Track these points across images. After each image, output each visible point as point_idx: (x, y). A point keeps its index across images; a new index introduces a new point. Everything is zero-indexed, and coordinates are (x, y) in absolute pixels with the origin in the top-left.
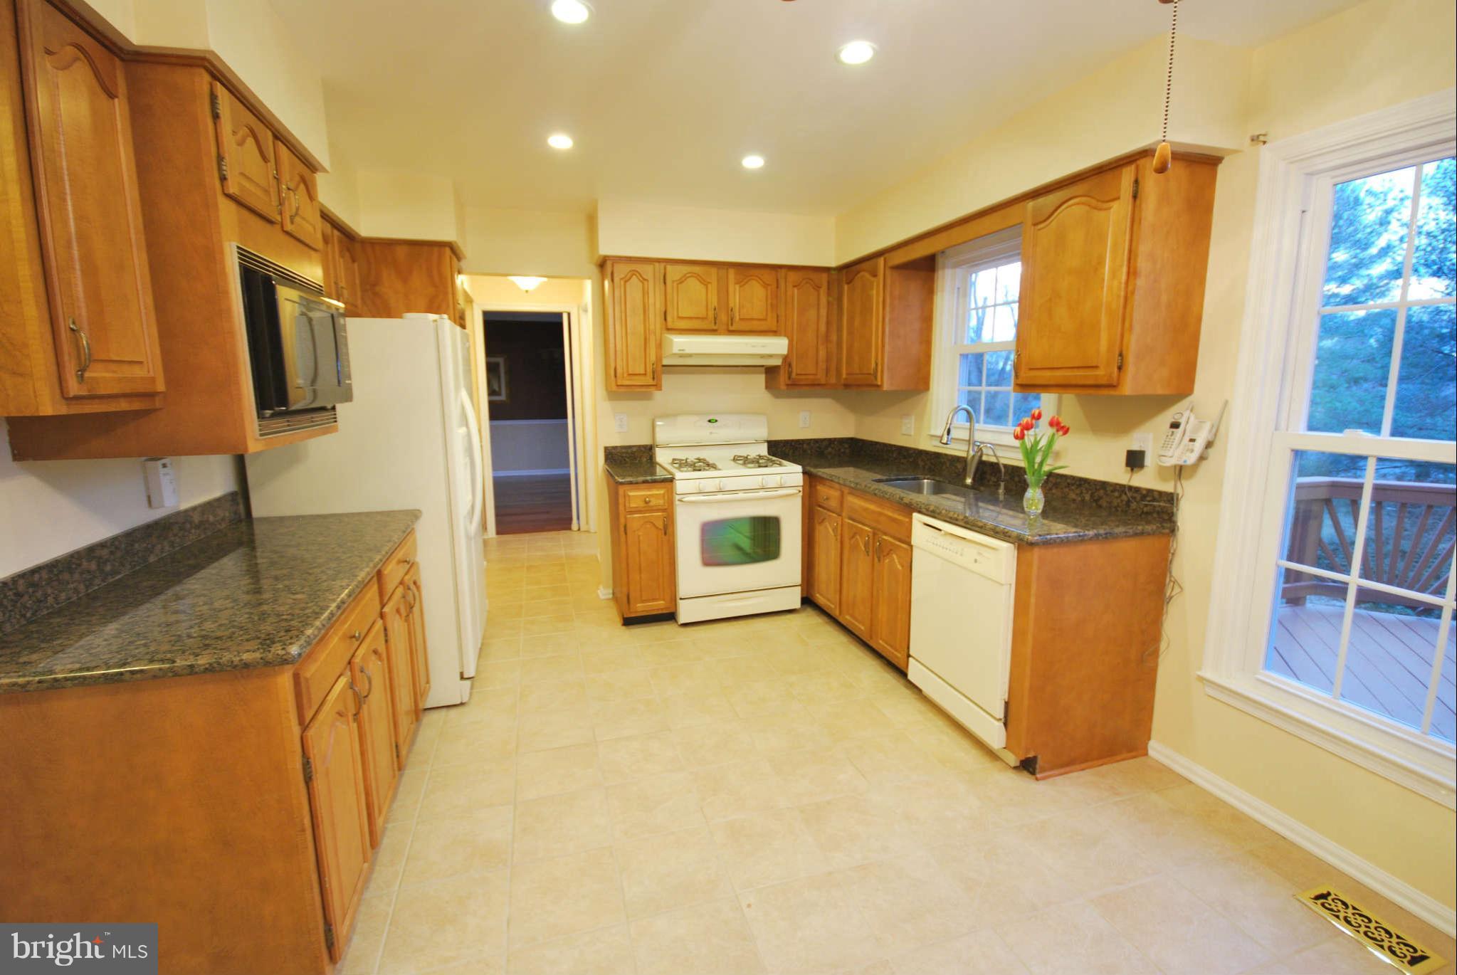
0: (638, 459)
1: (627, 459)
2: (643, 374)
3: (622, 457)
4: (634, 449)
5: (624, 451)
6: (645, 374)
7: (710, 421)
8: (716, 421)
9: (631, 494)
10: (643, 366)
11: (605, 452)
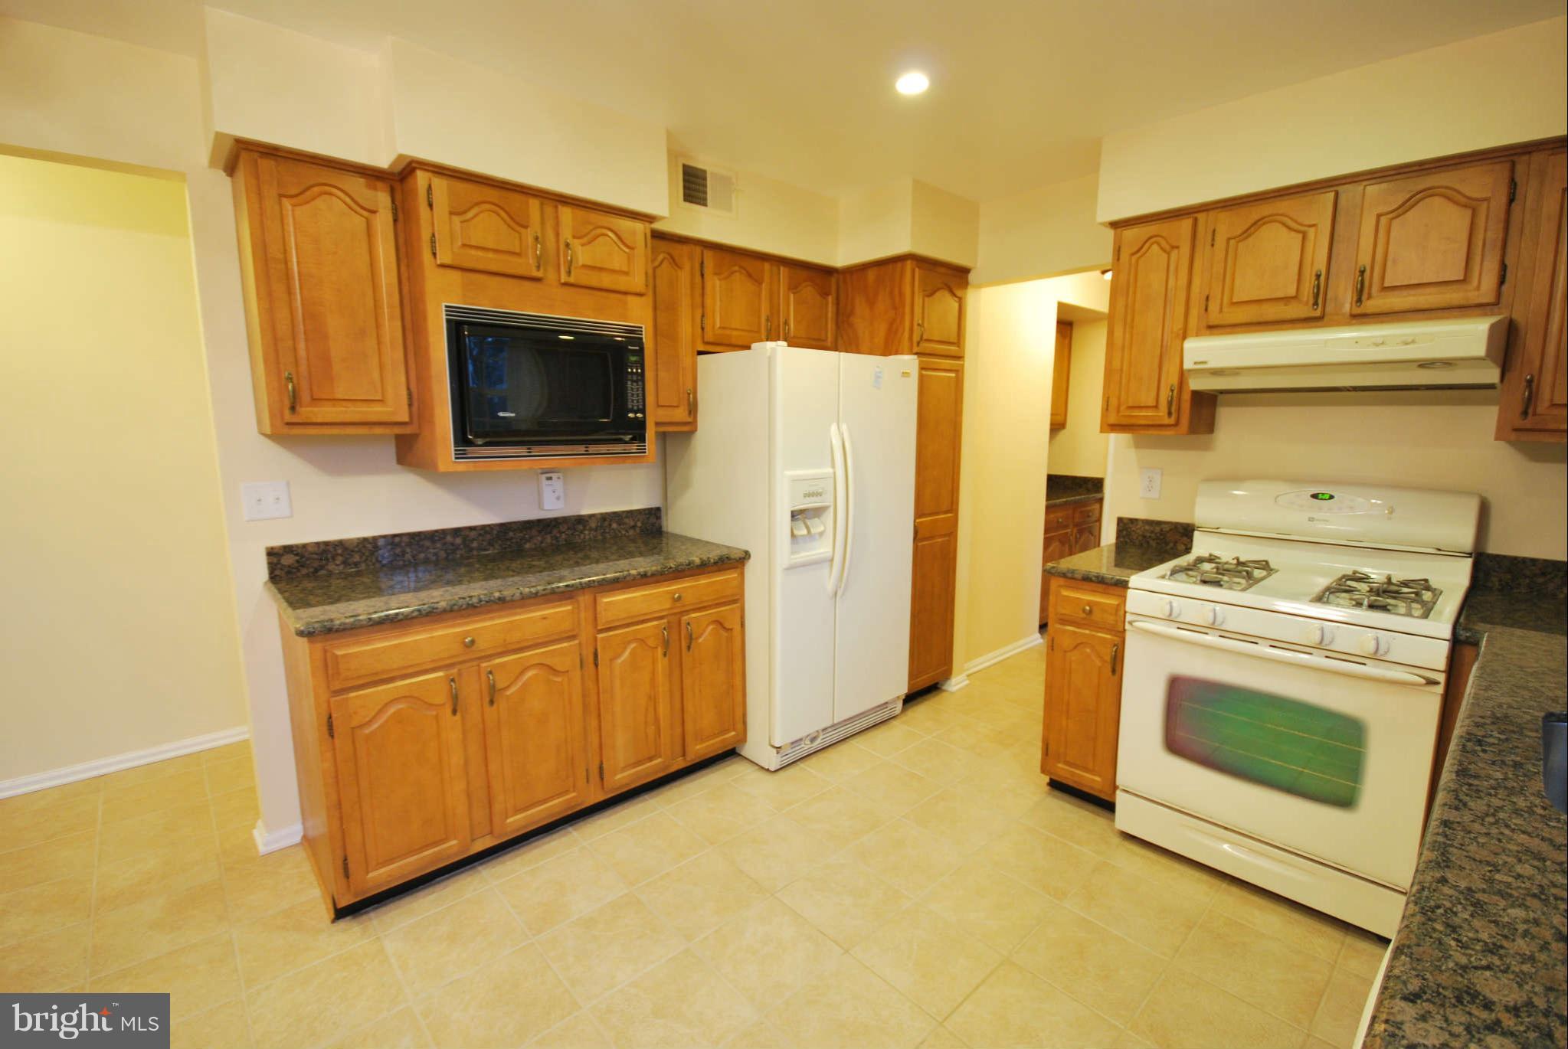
0: (1171, 545)
1: (1151, 542)
2: (1153, 407)
3: (1144, 537)
4: (1166, 528)
5: (1147, 527)
6: (1156, 407)
7: (1315, 496)
8: (1331, 497)
9: (1065, 593)
10: (1153, 394)
11: (1118, 524)
